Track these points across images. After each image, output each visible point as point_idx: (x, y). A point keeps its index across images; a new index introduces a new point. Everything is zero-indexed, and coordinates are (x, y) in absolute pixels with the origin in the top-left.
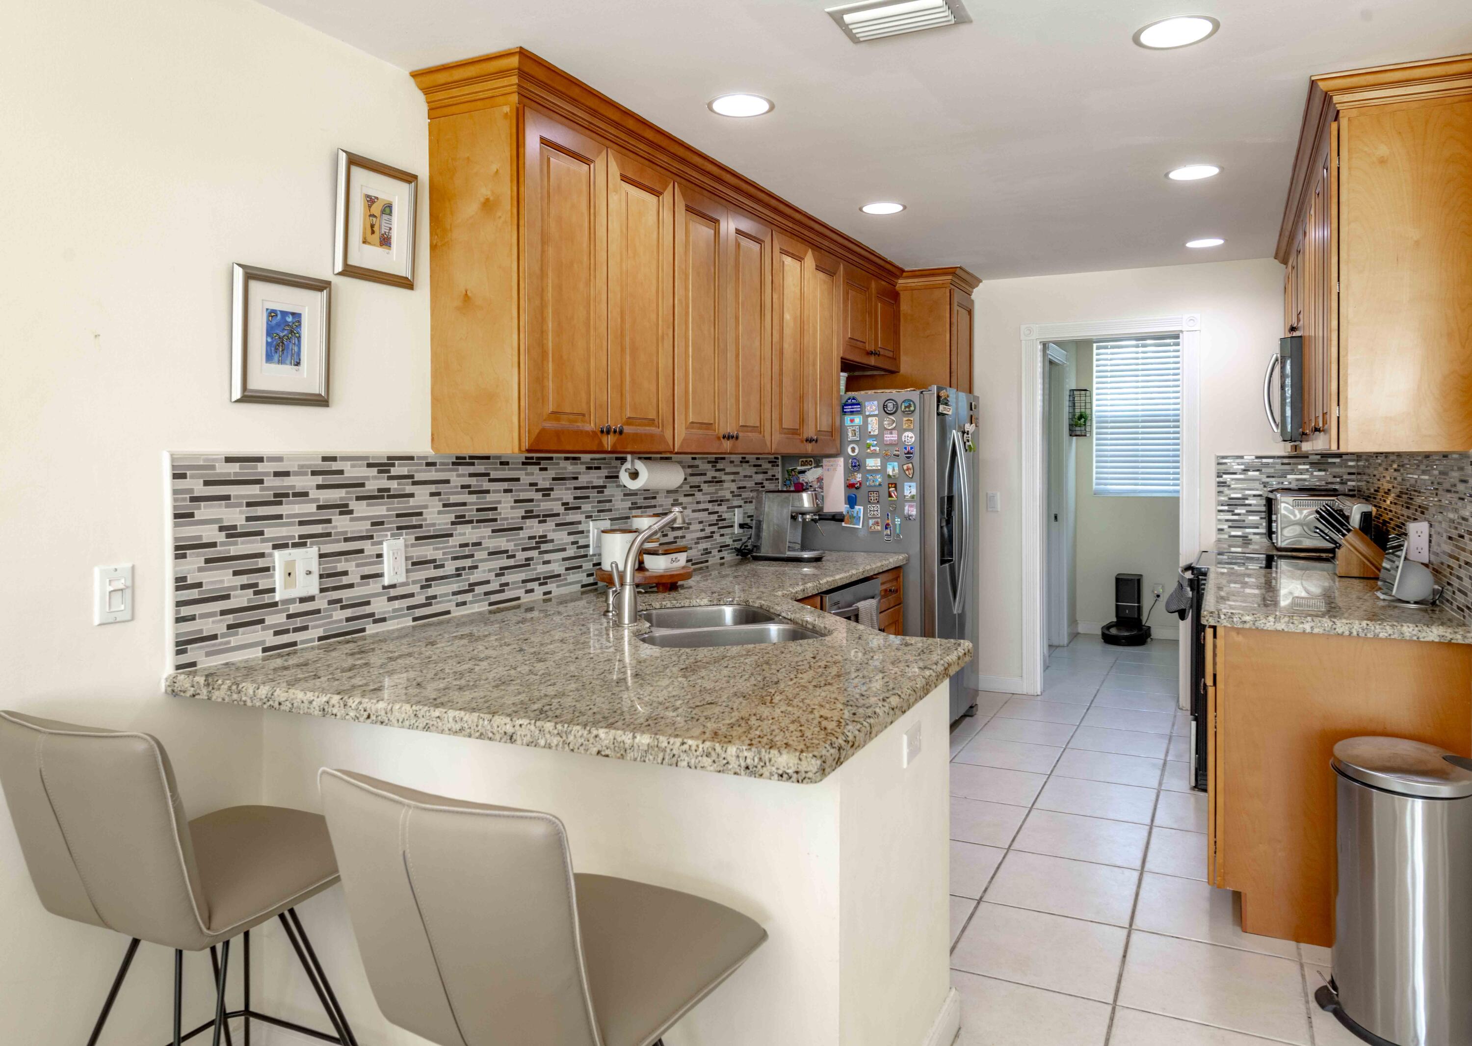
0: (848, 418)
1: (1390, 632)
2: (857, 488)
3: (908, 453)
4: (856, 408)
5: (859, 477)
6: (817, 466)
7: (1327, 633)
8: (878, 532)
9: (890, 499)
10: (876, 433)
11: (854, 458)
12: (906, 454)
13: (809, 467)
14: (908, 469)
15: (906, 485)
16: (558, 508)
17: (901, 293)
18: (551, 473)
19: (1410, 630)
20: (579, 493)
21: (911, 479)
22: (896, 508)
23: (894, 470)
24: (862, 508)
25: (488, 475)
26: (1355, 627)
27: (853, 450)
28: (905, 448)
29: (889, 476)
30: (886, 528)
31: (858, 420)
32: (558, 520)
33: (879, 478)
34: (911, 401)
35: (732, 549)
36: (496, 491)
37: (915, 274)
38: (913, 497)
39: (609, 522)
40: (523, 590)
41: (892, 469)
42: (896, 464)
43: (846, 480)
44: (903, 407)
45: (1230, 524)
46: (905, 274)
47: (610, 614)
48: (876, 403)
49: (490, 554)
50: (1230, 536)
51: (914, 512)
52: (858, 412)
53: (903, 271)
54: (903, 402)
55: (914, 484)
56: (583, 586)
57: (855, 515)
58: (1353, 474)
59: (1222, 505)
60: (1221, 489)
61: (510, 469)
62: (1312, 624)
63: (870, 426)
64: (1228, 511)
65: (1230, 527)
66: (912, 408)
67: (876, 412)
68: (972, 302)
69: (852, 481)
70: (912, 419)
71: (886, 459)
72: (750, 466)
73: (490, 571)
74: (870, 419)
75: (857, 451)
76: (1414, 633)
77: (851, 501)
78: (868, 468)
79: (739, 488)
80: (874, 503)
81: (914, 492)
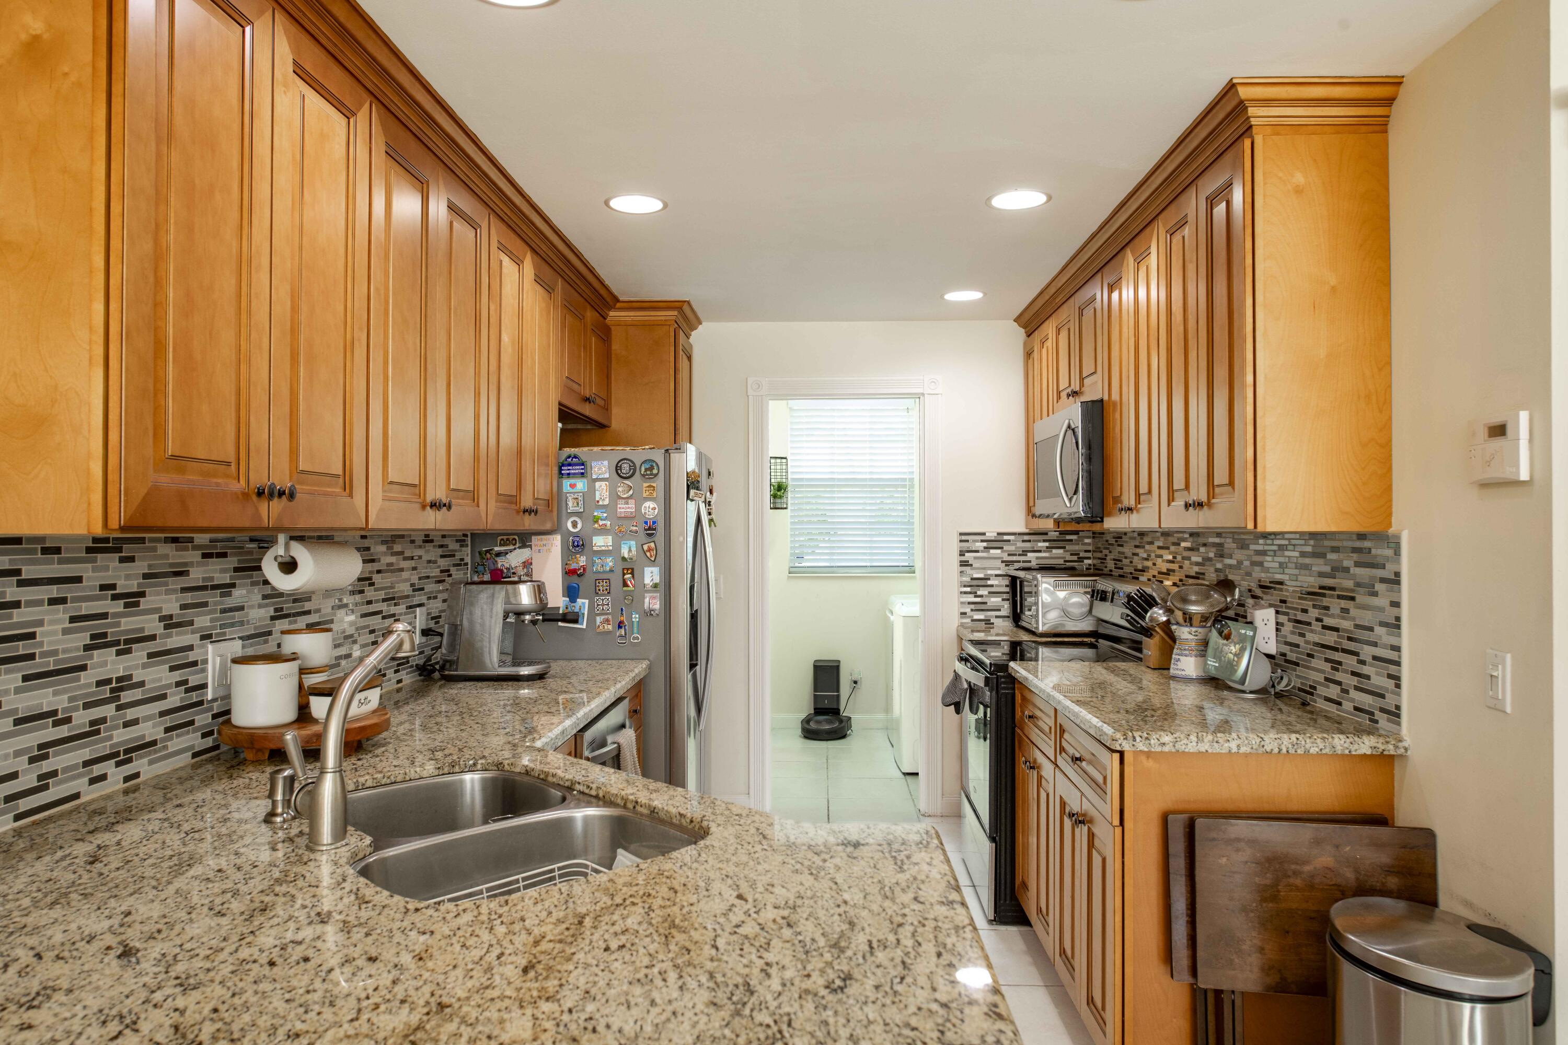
0: (566, 483)
1: (1321, 746)
2: (579, 575)
3: (650, 529)
4: (577, 470)
5: (582, 560)
6: (524, 546)
7: (1254, 751)
8: (609, 633)
9: (625, 588)
10: (606, 502)
11: (576, 535)
12: (646, 530)
13: (512, 547)
14: (649, 550)
15: (648, 570)
16: (152, 625)
17: (613, 328)
18: (141, 567)
19: (1342, 742)
20: (189, 598)
21: (653, 563)
22: (631, 600)
23: (630, 551)
24: (587, 601)
25: (18, 572)
26: (1285, 743)
27: (575, 525)
28: (646, 523)
29: (624, 559)
30: (620, 627)
31: (581, 485)
32: (152, 647)
33: (610, 562)
34: (653, 462)
35: (412, 666)
36: (30, 604)
37: (634, 306)
38: (655, 586)
39: (239, 643)
40: (86, 780)
41: (628, 549)
42: (633, 543)
43: (565, 564)
44: (643, 469)
45: (973, 607)
46: (618, 305)
47: (279, 819)
48: (606, 463)
49: (17, 722)
50: (973, 620)
51: (657, 605)
52: (582, 475)
53: (616, 300)
54: (643, 463)
55: (656, 570)
56: (195, 755)
57: (577, 611)
58: (1089, 551)
59: (965, 586)
60: (964, 568)
61: (60, 562)
62: (1238, 742)
63: (597, 494)
64: (970, 593)
65: (972, 610)
66: (655, 471)
67: (607, 476)
68: (691, 346)
69: (574, 566)
70: (654, 485)
71: (620, 536)
72: (434, 546)
73: (17, 754)
74: (598, 484)
75: (579, 526)
76: (1346, 745)
77: (572, 593)
78: (595, 548)
79: (420, 579)
80: (603, 595)
81: (657, 579)
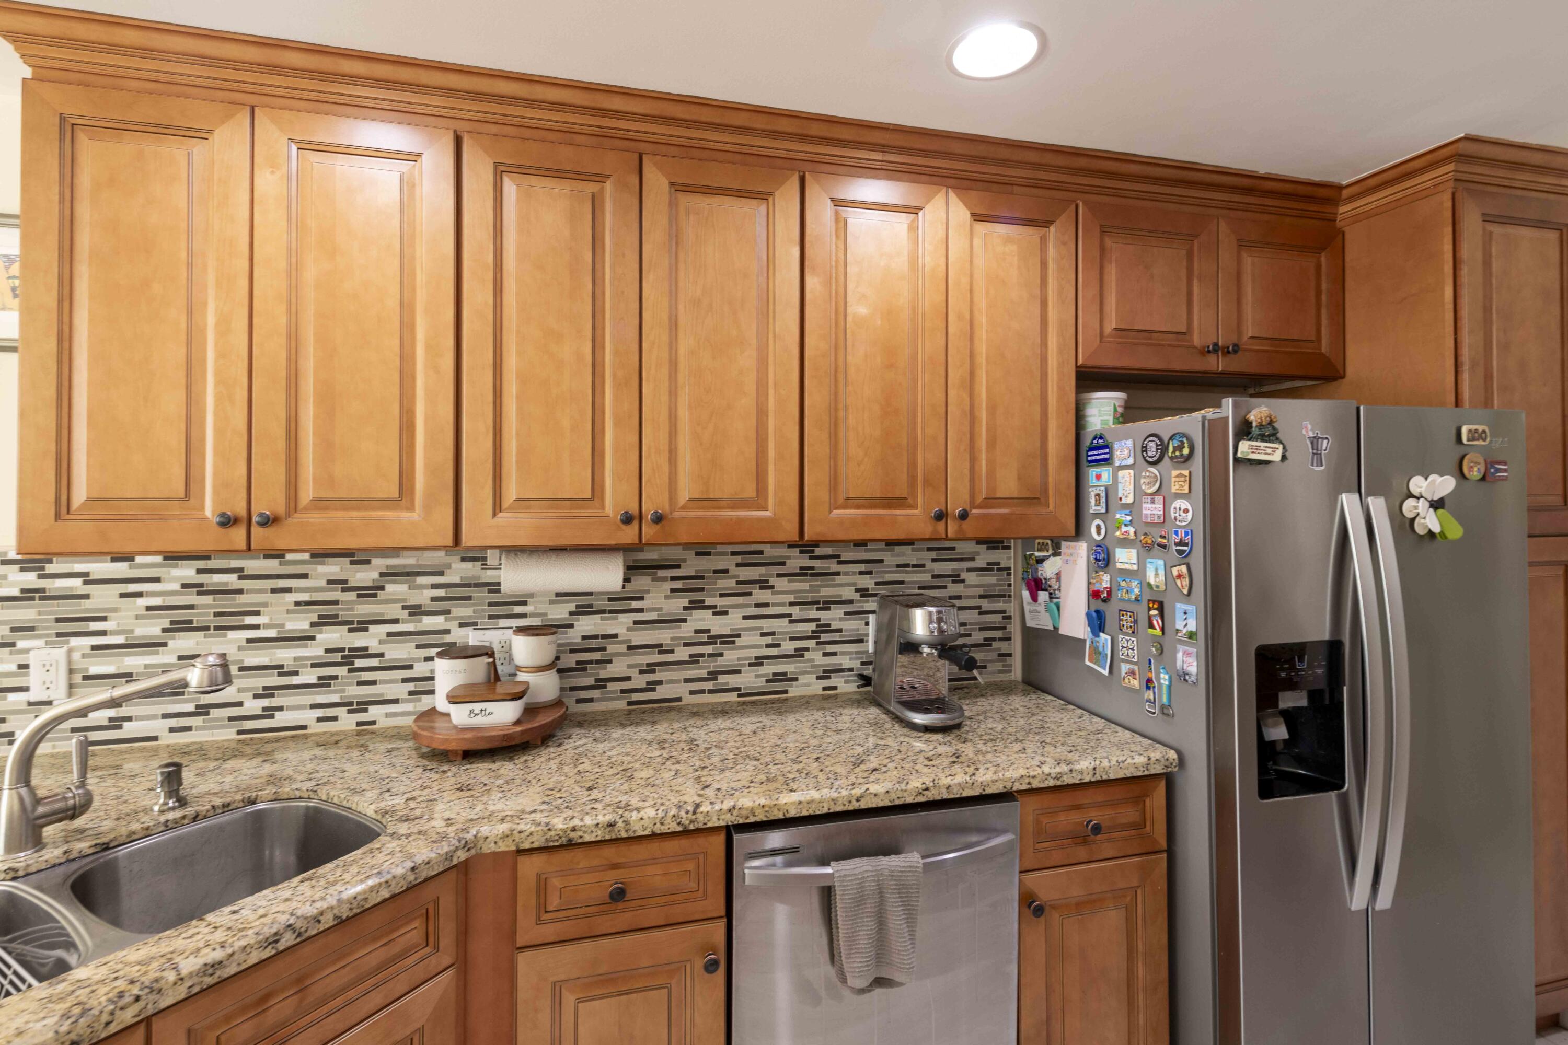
0: (1093, 472)
2: (1104, 601)
3: (1183, 543)
4: (1103, 454)
5: (1105, 580)
6: (1056, 554)
8: (1132, 690)
9: (1150, 631)
10: (1130, 500)
11: (1099, 545)
12: (1176, 544)
13: (1045, 554)
14: (1179, 576)
15: (1180, 607)
17: (1346, 229)
21: (1188, 597)
22: (1161, 651)
23: (1157, 574)
24: (1110, 638)
27: (1098, 528)
28: (1176, 533)
29: (1150, 586)
30: (1147, 687)
31: (1106, 473)
33: (1135, 588)
34: (1184, 435)
37: (1369, 186)
38: (1191, 635)
40: (313, 717)
41: (1155, 573)
42: (1161, 563)
43: (1089, 583)
44: (1171, 449)
46: (1345, 193)
48: (1129, 443)
51: (1194, 666)
52: (1107, 461)
53: (1340, 188)
54: (1171, 438)
55: (1191, 608)
57: (1101, 649)
63: (1120, 487)
66: (1186, 451)
67: (1130, 461)
69: (1098, 587)
70: (1188, 472)
71: (1148, 548)
74: (1121, 473)
75: (1103, 532)
77: (1098, 622)
78: (1119, 566)
79: (877, 584)
80: (1126, 634)
81: (1192, 626)
